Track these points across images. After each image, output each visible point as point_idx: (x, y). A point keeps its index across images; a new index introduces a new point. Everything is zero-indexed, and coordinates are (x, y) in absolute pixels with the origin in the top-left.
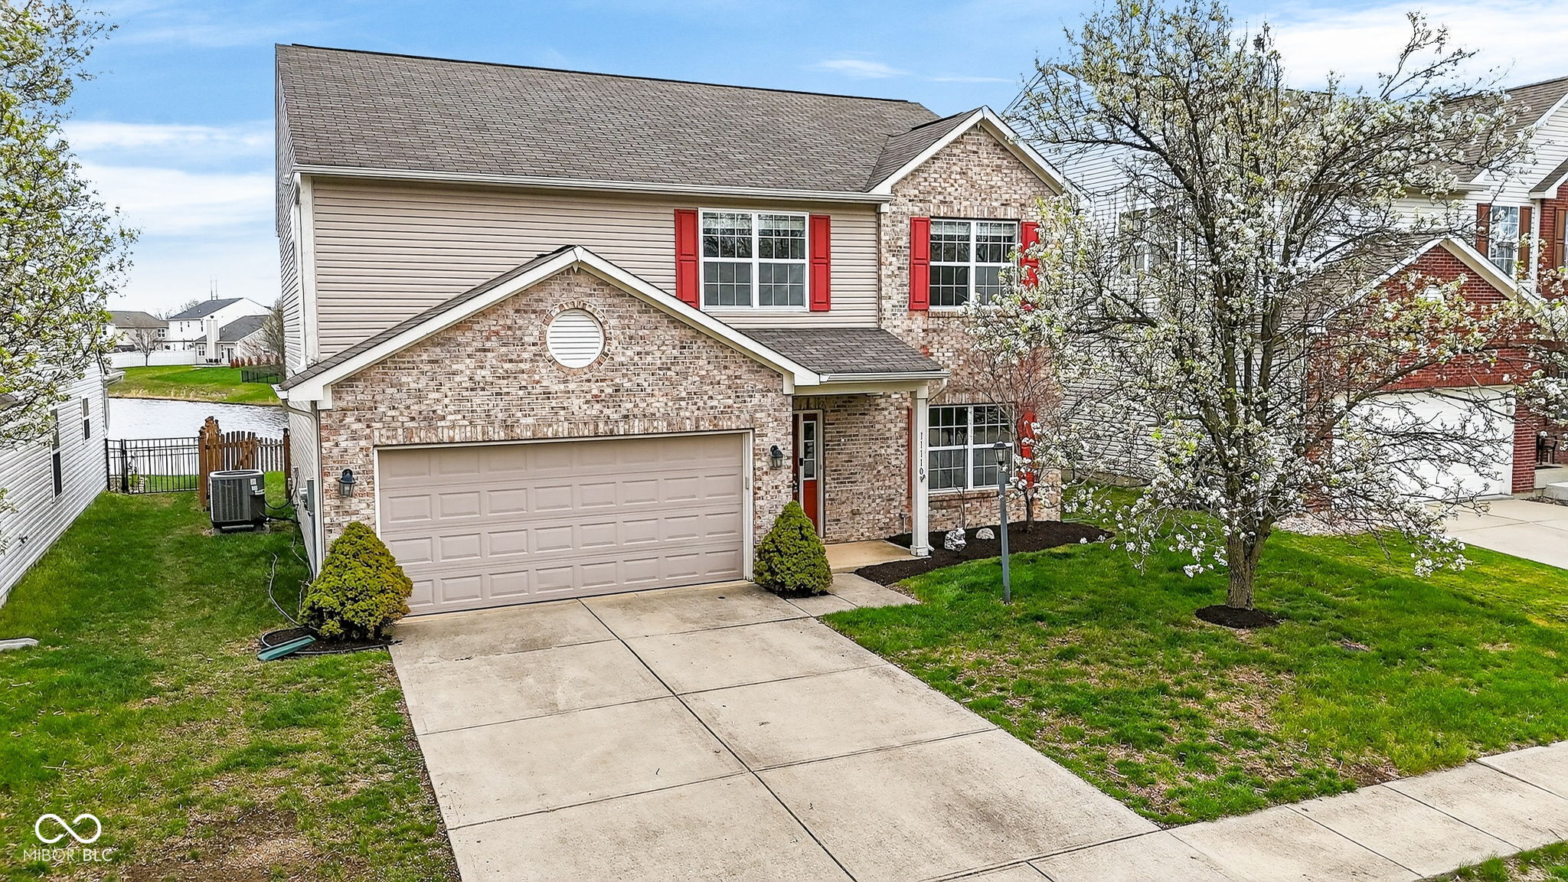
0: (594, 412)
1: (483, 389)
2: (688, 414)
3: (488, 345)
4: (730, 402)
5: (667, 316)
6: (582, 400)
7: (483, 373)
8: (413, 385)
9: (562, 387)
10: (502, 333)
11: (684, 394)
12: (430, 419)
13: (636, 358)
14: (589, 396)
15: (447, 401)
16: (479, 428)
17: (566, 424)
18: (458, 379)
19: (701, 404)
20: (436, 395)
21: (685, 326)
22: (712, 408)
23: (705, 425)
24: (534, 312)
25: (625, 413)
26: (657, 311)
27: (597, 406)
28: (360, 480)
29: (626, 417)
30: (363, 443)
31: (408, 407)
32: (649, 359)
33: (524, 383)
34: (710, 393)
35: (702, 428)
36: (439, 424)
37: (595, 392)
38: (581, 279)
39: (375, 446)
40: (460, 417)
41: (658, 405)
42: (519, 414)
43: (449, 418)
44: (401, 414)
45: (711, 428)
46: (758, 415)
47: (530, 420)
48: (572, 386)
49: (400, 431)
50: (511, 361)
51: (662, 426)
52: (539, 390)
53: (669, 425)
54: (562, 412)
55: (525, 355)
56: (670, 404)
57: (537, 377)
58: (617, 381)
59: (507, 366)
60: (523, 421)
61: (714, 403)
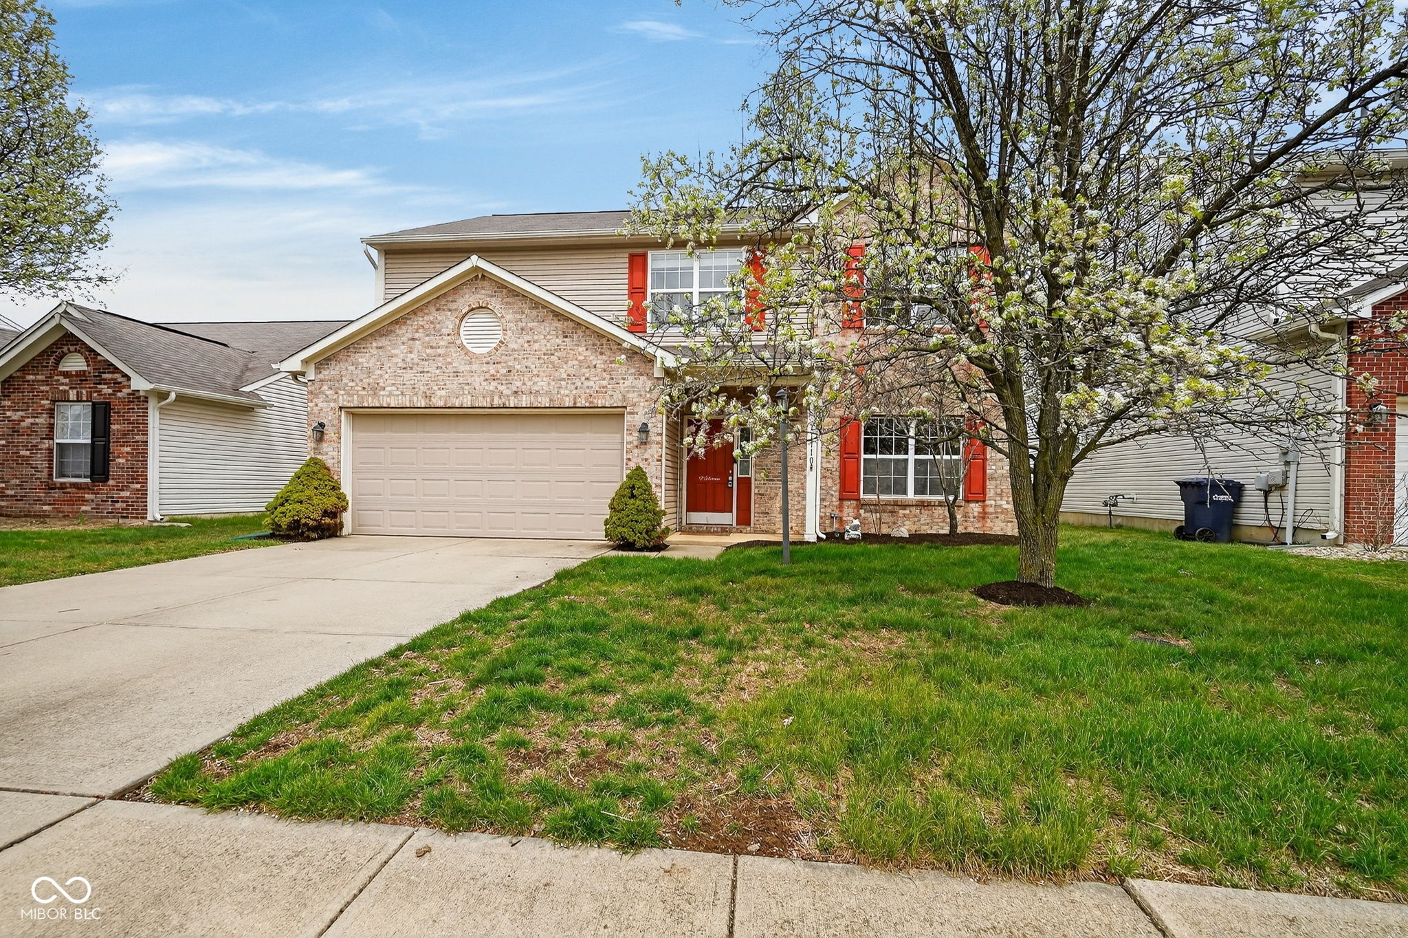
0: (491, 388)
1: (411, 368)
2: (567, 392)
3: (417, 335)
4: (604, 383)
5: (553, 311)
6: (482, 378)
7: (412, 356)
8: (366, 365)
9: (467, 368)
10: (427, 326)
11: (564, 376)
12: (375, 390)
13: (526, 345)
14: (487, 376)
15: (386, 376)
16: (408, 397)
17: (469, 397)
18: (394, 360)
19: (579, 384)
20: (380, 372)
21: (567, 319)
22: (588, 387)
23: (582, 402)
24: (450, 310)
25: (515, 389)
26: (544, 307)
27: (494, 384)
28: (330, 432)
29: (516, 392)
30: (332, 405)
31: (361, 380)
32: (536, 346)
33: (440, 365)
34: (587, 375)
35: (578, 405)
36: (382, 393)
37: (492, 372)
38: (486, 283)
39: (341, 408)
40: (395, 388)
41: (543, 383)
42: (436, 388)
43: (388, 389)
44: (357, 385)
45: (587, 405)
46: (630, 395)
47: (443, 393)
48: (475, 367)
49: (356, 397)
50: (432, 347)
51: (545, 402)
52: (450, 369)
53: (551, 400)
54: (467, 387)
55: (442, 343)
56: (553, 383)
57: (449, 360)
58: (510, 364)
59: (428, 351)
60: (439, 393)
61: (591, 383)
